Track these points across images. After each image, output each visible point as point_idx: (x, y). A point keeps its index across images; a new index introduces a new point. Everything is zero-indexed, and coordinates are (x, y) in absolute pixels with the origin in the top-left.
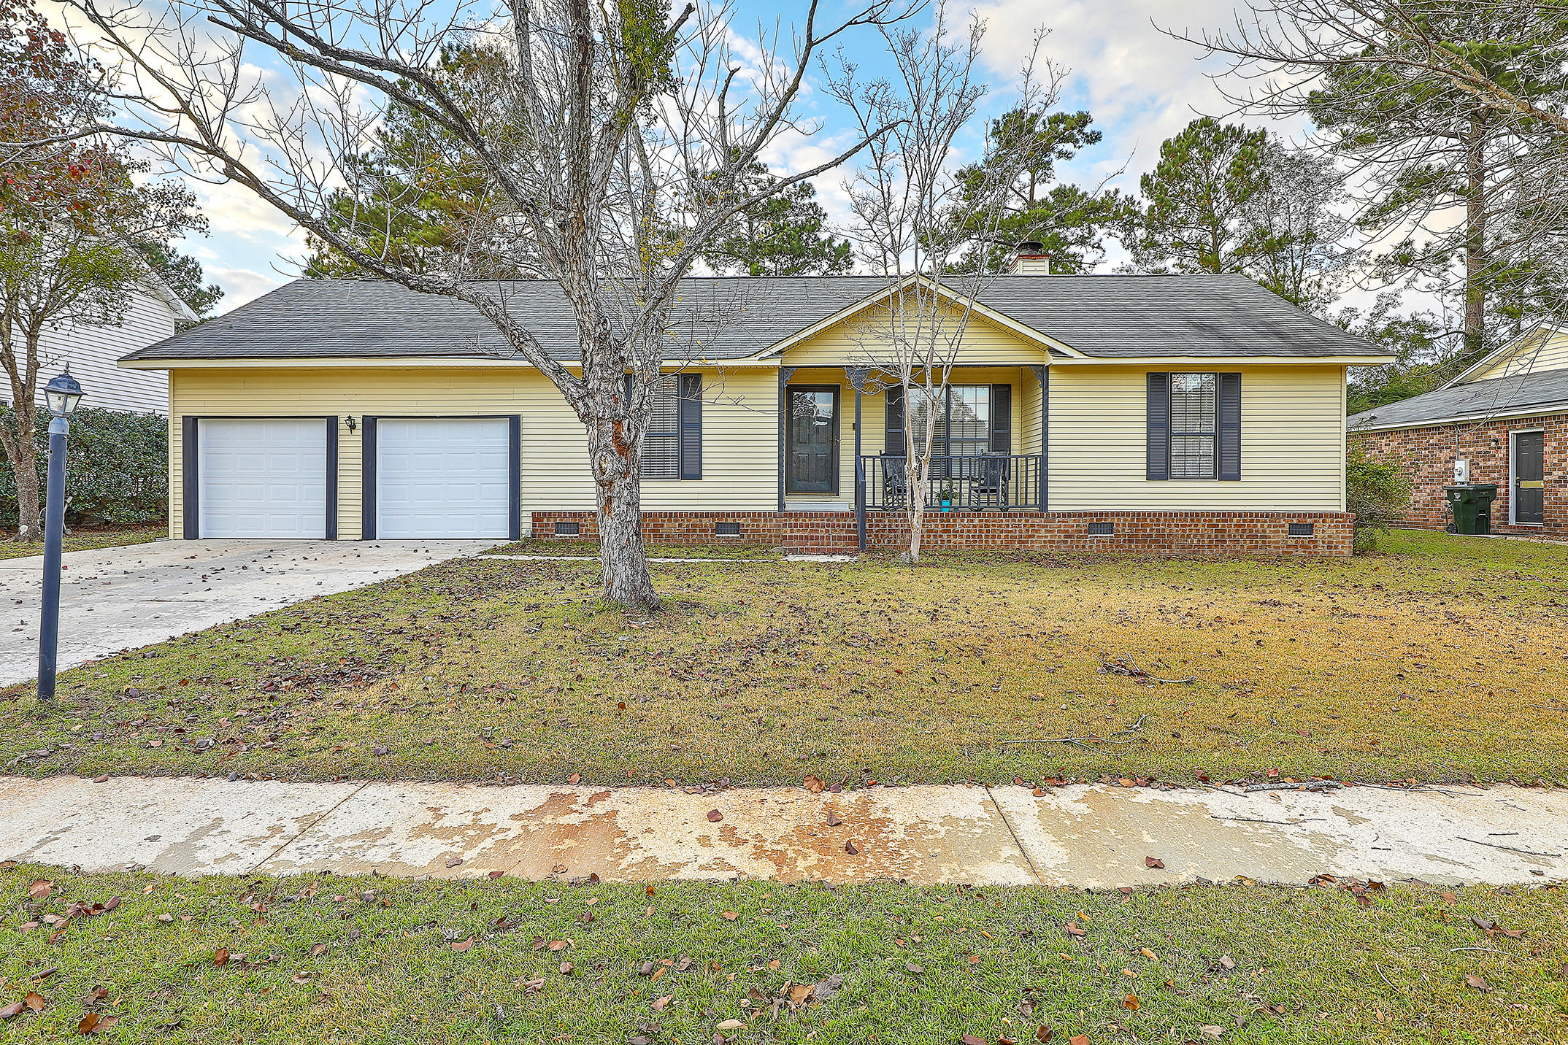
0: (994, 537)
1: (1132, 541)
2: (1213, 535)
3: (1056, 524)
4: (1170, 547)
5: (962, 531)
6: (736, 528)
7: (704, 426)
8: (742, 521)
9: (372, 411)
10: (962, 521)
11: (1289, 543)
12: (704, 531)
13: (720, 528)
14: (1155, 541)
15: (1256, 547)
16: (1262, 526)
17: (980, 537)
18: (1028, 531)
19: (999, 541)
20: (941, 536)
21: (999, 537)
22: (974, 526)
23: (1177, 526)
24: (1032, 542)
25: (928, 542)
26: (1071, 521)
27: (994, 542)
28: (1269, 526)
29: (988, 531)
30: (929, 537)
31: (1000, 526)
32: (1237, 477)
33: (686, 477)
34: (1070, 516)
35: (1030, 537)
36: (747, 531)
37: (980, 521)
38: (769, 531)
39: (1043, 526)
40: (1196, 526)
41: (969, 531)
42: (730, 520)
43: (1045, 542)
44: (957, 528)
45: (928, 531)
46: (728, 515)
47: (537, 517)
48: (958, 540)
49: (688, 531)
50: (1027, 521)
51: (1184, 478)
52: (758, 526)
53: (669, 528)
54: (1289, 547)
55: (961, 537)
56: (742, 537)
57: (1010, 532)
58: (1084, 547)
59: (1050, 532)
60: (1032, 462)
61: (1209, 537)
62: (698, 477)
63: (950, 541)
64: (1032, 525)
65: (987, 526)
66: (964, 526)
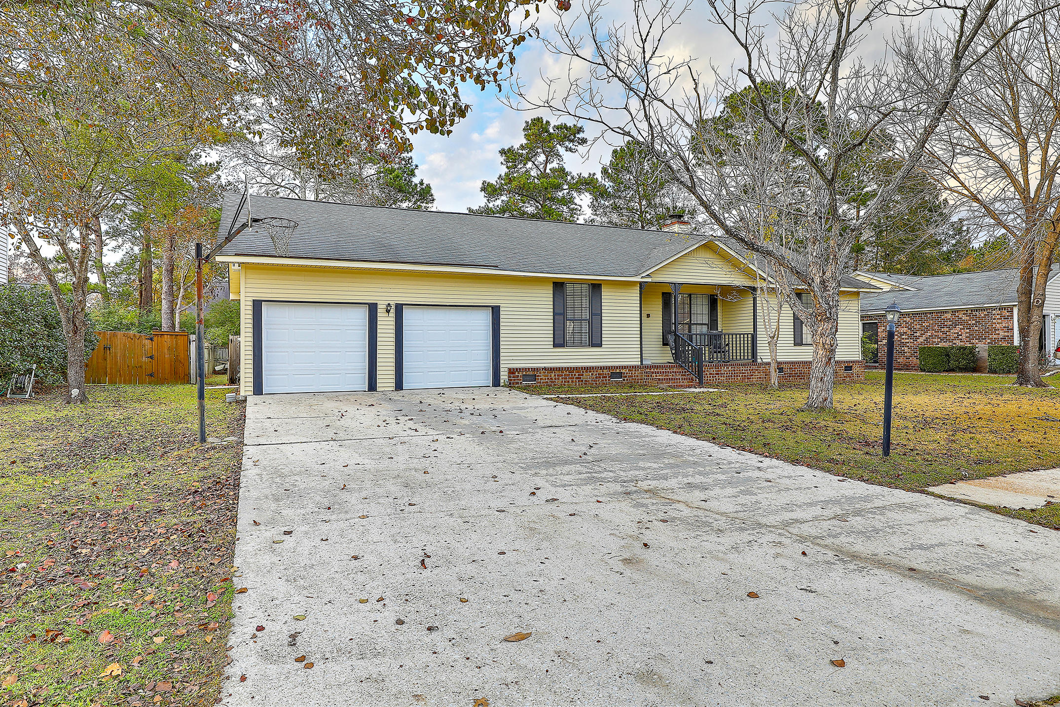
0: (737, 376)
1: (790, 376)
3: (760, 369)
4: (804, 379)
6: (620, 375)
7: (602, 314)
8: (623, 371)
9: (401, 301)
11: (845, 375)
12: (605, 377)
13: (613, 375)
14: (798, 376)
17: (732, 376)
18: (751, 372)
23: (806, 368)
25: (710, 380)
26: (767, 367)
28: (838, 367)
29: (735, 373)
30: (710, 377)
31: (740, 370)
33: (594, 345)
34: (766, 364)
35: (752, 375)
36: (626, 377)
37: (732, 368)
38: (637, 376)
39: (757, 370)
41: (727, 373)
42: (618, 371)
43: (757, 378)
44: (722, 372)
45: (710, 374)
46: (617, 367)
47: (511, 371)
48: (722, 378)
49: (596, 378)
50: (750, 367)
52: (632, 374)
53: (587, 376)
56: (624, 380)
57: (744, 373)
59: (759, 372)
60: (750, 336)
62: (600, 345)
63: (719, 379)
64: (752, 370)
65: (734, 370)
66: (725, 371)
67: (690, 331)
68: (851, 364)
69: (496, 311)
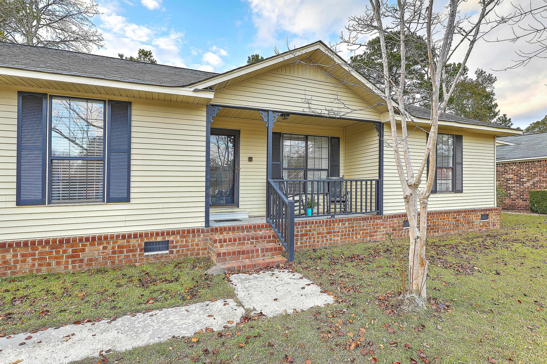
0: (356, 234)
2: (455, 223)
3: (388, 223)
4: (438, 231)
5: (338, 232)
6: (166, 245)
7: (133, 151)
8: (171, 238)
10: (338, 224)
11: (481, 224)
12: (132, 251)
13: (148, 247)
14: (432, 229)
15: (470, 228)
16: (472, 216)
17: (349, 235)
18: (374, 228)
19: (359, 237)
20: (326, 237)
21: (359, 234)
22: (346, 228)
23: (441, 219)
24: (377, 235)
25: (318, 242)
26: (395, 220)
27: (356, 237)
29: (353, 230)
30: (318, 238)
31: (360, 226)
32: (462, 191)
33: (111, 200)
34: (395, 217)
35: (375, 232)
36: (175, 247)
37: (349, 224)
38: (197, 245)
39: (382, 225)
40: (448, 218)
41: (342, 231)
42: (159, 239)
43: (383, 235)
44: (336, 230)
45: (318, 234)
46: (157, 234)
48: (336, 238)
49: (114, 252)
50: (374, 222)
51: (442, 192)
52: (187, 241)
53: (92, 251)
54: (481, 226)
55: (338, 236)
56: (172, 252)
57: (365, 230)
58: (401, 236)
59: (386, 227)
60: (374, 182)
61: (453, 224)
62: (125, 200)
63: (331, 240)
64: (377, 225)
65: (352, 227)
66: (340, 228)
67: (305, 177)
68: (486, 213)
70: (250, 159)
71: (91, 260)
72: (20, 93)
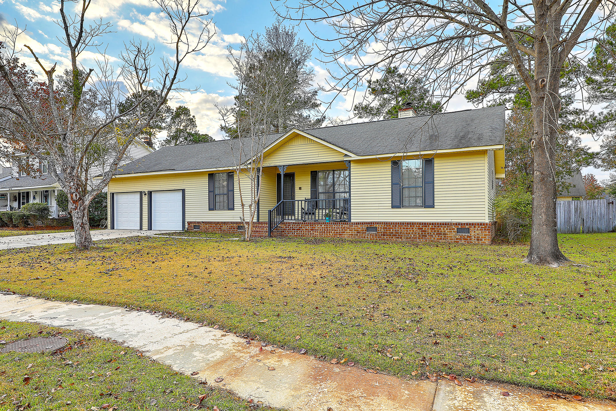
0: (329, 232)
1: (384, 235)
2: (420, 233)
3: (354, 227)
4: (401, 238)
5: (318, 230)
6: (244, 227)
9: (151, 189)
10: (318, 226)
11: (457, 237)
12: (234, 229)
13: (238, 227)
14: (394, 235)
15: (441, 239)
16: (444, 229)
17: (324, 232)
18: (342, 230)
19: (331, 234)
20: (310, 232)
21: (332, 233)
22: (322, 228)
23: (404, 228)
24: (344, 235)
25: (306, 234)
26: (359, 226)
27: (330, 234)
28: (447, 229)
29: (327, 230)
30: (306, 232)
31: (332, 228)
32: (433, 206)
33: (229, 209)
34: (359, 224)
35: (343, 232)
39: (348, 228)
40: (412, 228)
41: (320, 230)
42: (242, 225)
43: (349, 235)
44: (316, 228)
45: (306, 230)
46: (241, 223)
47: (189, 223)
48: (316, 233)
49: (230, 228)
50: (342, 226)
51: (409, 207)
54: (457, 239)
55: (317, 232)
57: (336, 230)
58: (365, 237)
59: (351, 230)
61: (419, 234)
62: (233, 209)
63: (313, 234)
64: (344, 228)
65: (327, 228)
66: (319, 228)
68: (467, 227)
69: (183, 191)
70: (300, 188)
71: (224, 230)
72: (209, 174)
